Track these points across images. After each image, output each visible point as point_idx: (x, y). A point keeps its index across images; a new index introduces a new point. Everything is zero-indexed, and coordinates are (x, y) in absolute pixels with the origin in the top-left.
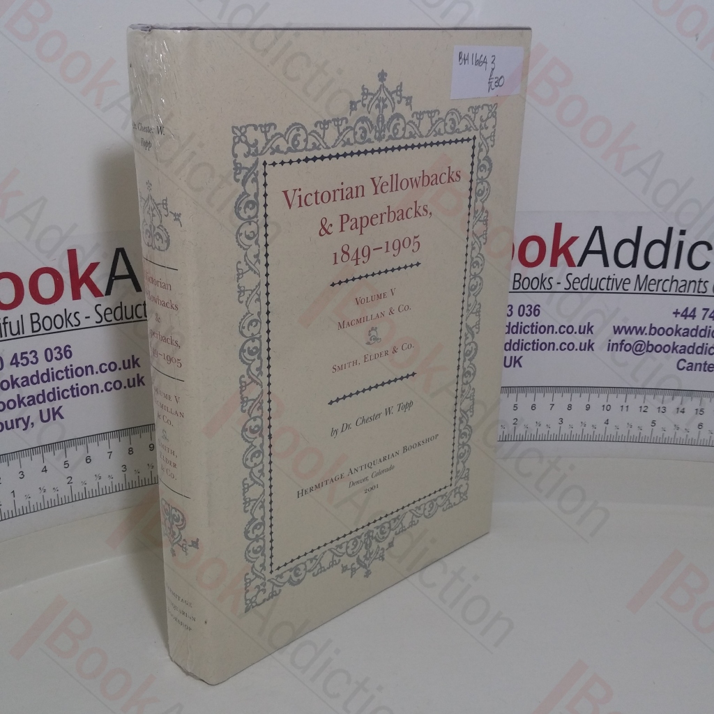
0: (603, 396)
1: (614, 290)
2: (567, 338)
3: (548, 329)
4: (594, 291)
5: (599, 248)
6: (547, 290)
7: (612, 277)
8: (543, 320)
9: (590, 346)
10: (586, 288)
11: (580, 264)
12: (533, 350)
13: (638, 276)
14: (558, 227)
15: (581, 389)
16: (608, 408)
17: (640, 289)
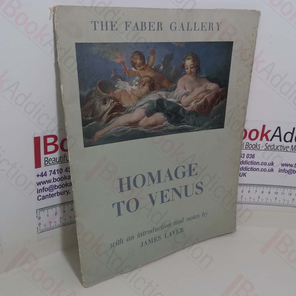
0: (275, 189)
1: (283, 150)
2: (264, 167)
3: (257, 163)
4: (275, 150)
5: (279, 135)
6: (258, 149)
7: (282, 145)
8: (255, 160)
9: (272, 170)
10: (273, 149)
11: (271, 140)
12: (251, 171)
13: (292, 146)
14: (264, 126)
15: (267, 186)
16: (277, 193)
17: (292, 150)
